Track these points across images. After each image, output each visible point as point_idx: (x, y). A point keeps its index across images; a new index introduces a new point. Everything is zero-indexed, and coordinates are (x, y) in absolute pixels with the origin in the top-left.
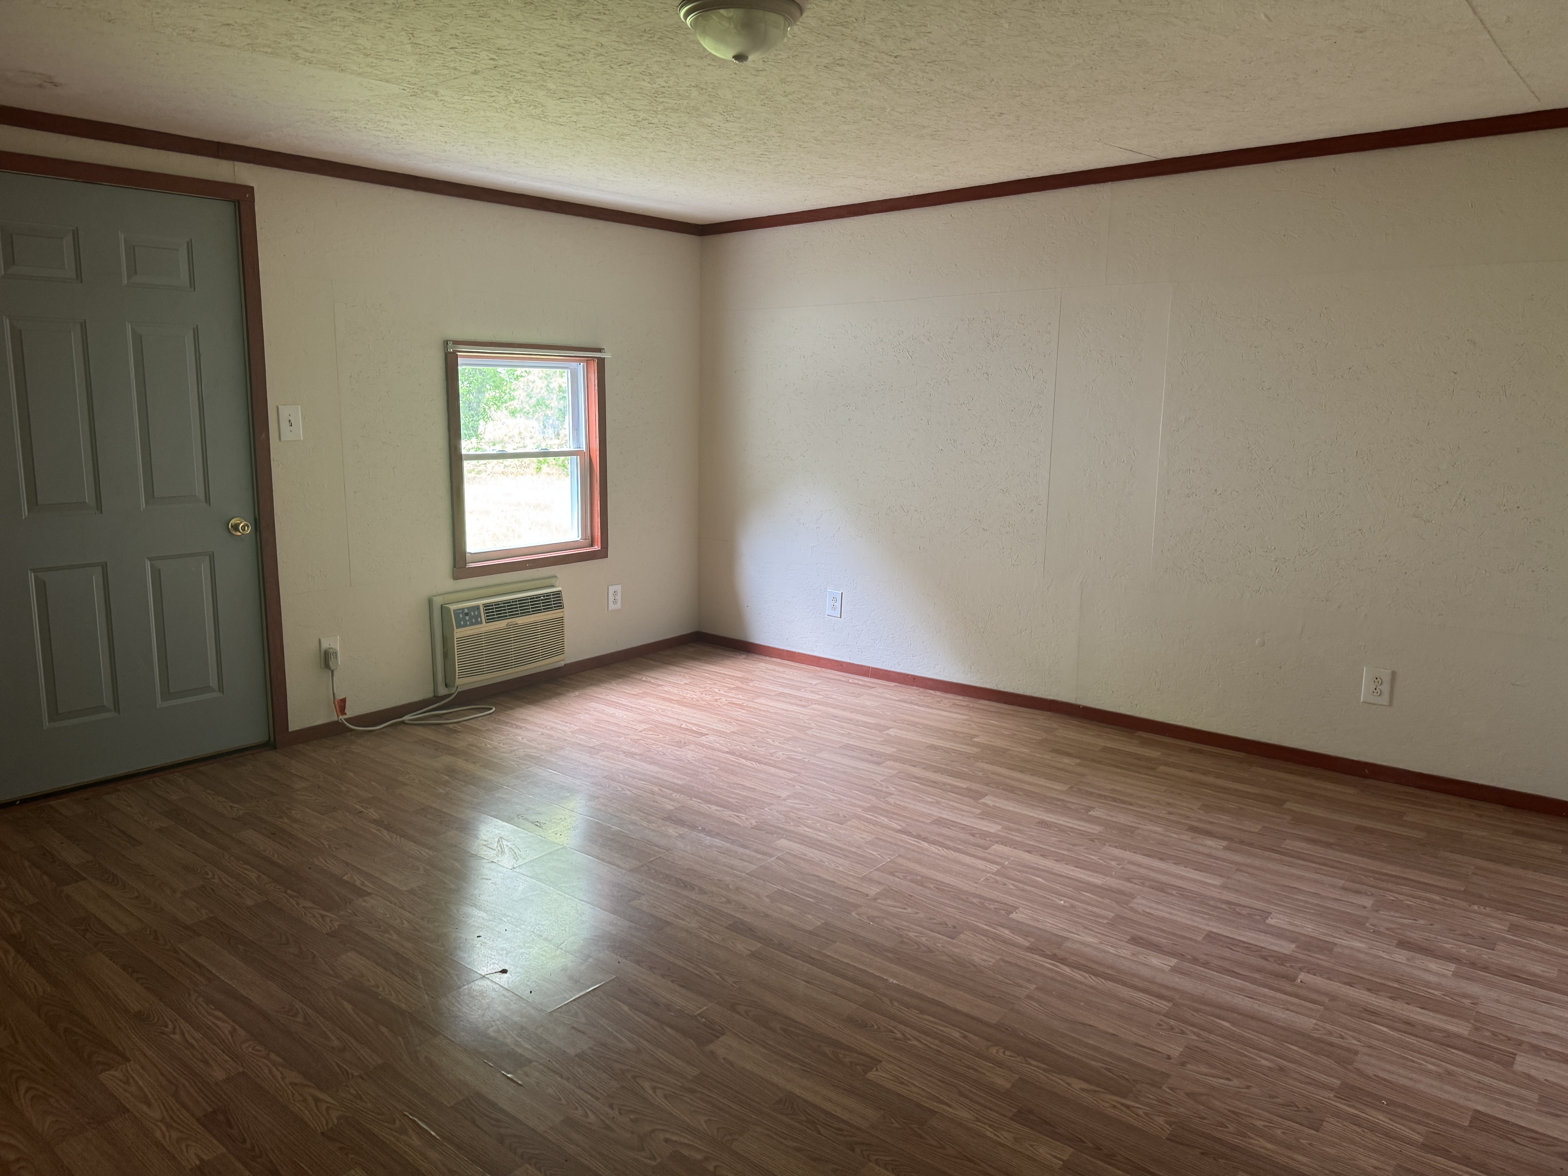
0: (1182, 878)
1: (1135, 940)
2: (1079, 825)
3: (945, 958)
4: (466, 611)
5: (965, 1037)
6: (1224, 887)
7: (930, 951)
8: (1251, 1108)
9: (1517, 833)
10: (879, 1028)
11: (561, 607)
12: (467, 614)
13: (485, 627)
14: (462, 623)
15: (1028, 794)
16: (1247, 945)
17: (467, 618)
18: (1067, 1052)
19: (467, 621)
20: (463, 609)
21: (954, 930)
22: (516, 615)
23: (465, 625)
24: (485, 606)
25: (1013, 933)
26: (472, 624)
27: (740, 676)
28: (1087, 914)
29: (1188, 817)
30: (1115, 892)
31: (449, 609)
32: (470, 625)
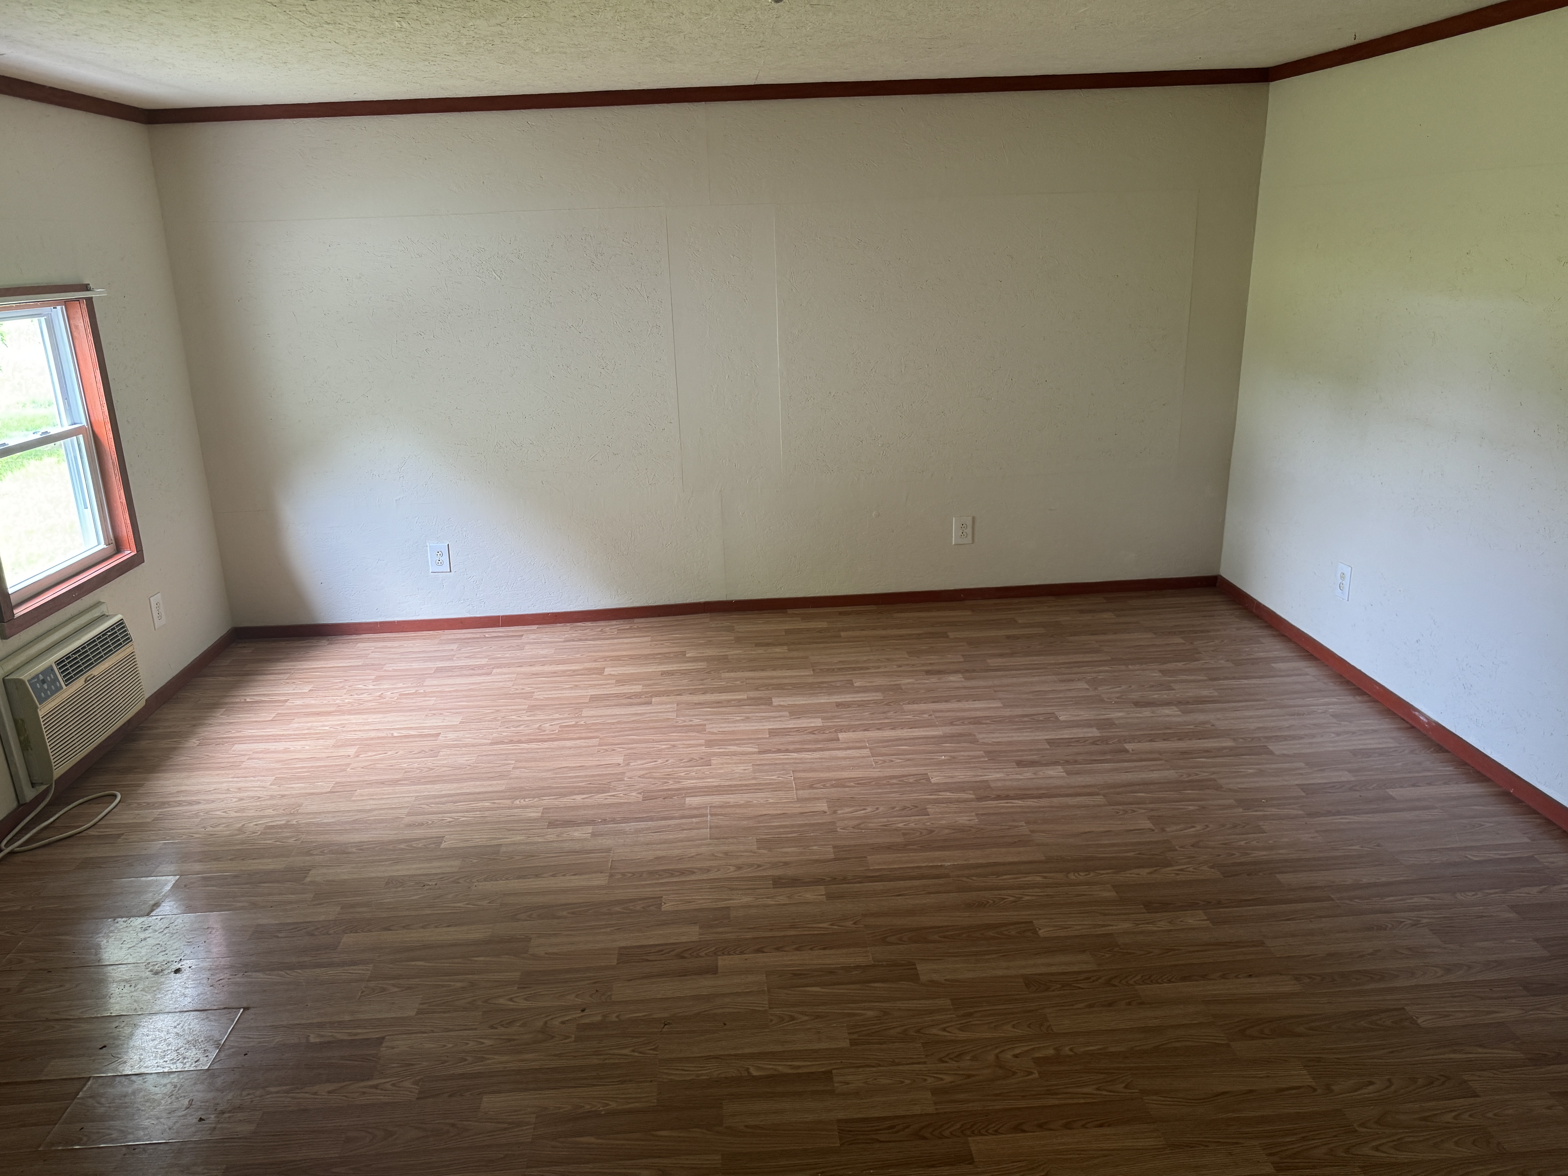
0: (976, 710)
1: (1020, 764)
2: (860, 697)
3: (947, 831)
4: (41, 677)
5: (1045, 877)
6: (1005, 706)
7: (932, 832)
8: (1227, 837)
9: (1082, 612)
10: (994, 902)
11: (128, 639)
12: (43, 682)
13: (68, 691)
14: (43, 695)
15: (795, 686)
16: (1077, 740)
17: (45, 686)
18: (1108, 855)
19: (46, 690)
20: (37, 676)
21: (917, 809)
22: (91, 666)
23: (47, 697)
24: (59, 663)
25: (953, 793)
26: (53, 693)
27: (360, 664)
28: (969, 759)
29: (913, 665)
30: (957, 736)
31: (21, 682)
32: (52, 694)
